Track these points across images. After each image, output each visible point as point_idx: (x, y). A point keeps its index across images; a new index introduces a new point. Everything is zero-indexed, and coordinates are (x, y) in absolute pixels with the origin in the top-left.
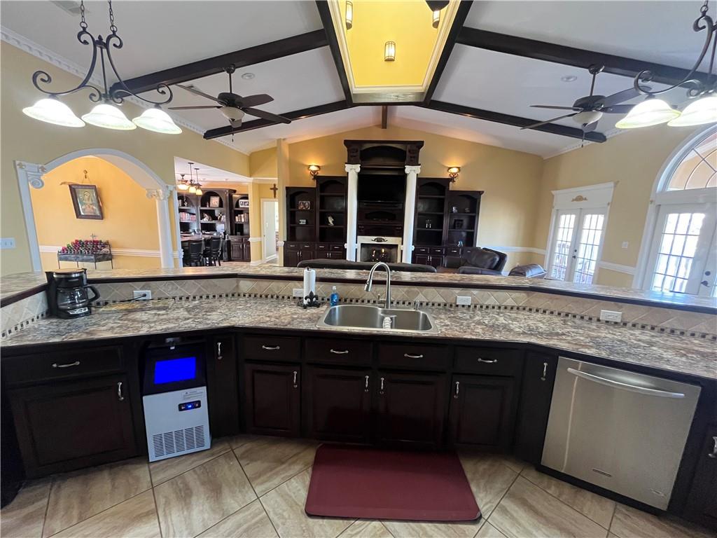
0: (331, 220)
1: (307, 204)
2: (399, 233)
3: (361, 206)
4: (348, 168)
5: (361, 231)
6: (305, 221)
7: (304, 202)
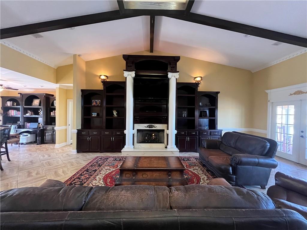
0: (115, 113)
1: (98, 102)
2: (165, 121)
3: (137, 103)
4: (126, 74)
5: (136, 121)
6: (96, 114)
7: (96, 100)
